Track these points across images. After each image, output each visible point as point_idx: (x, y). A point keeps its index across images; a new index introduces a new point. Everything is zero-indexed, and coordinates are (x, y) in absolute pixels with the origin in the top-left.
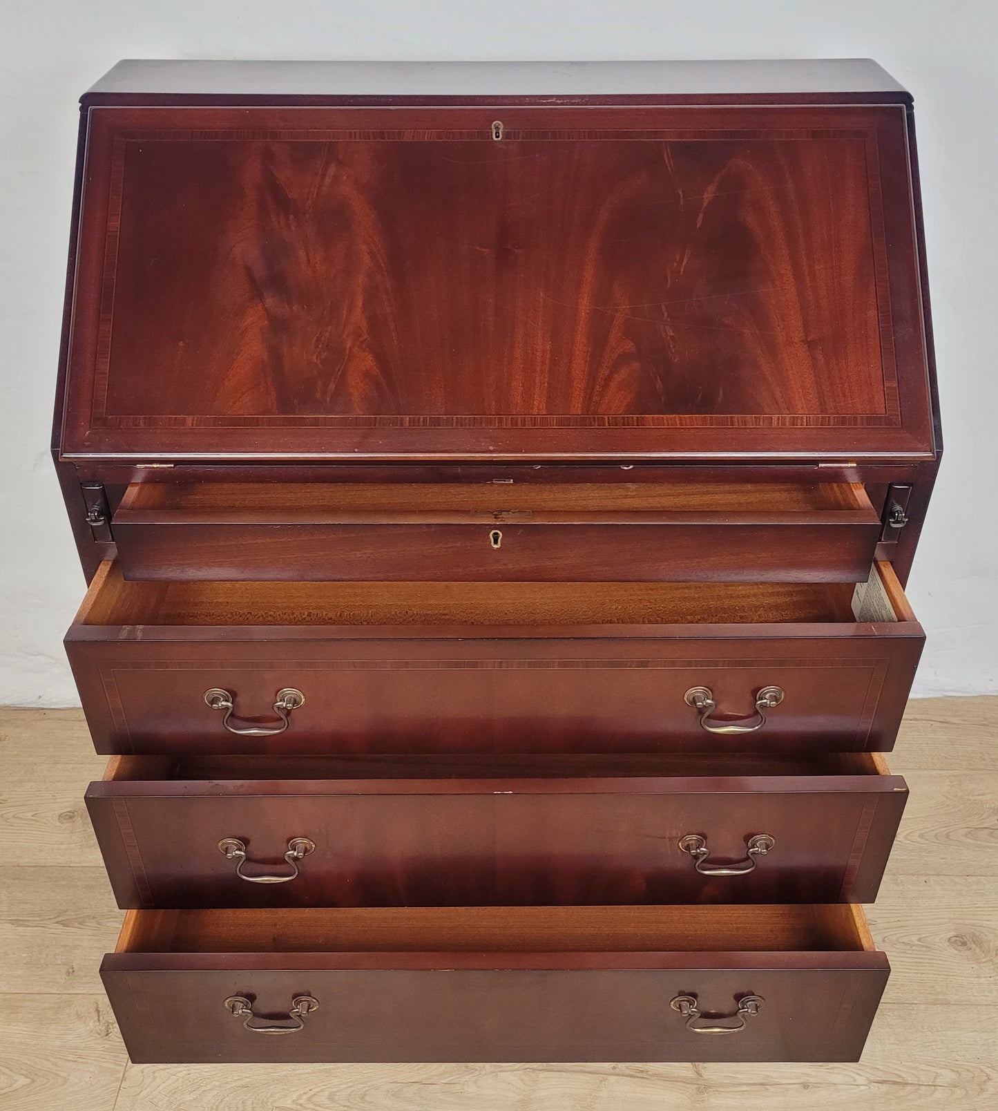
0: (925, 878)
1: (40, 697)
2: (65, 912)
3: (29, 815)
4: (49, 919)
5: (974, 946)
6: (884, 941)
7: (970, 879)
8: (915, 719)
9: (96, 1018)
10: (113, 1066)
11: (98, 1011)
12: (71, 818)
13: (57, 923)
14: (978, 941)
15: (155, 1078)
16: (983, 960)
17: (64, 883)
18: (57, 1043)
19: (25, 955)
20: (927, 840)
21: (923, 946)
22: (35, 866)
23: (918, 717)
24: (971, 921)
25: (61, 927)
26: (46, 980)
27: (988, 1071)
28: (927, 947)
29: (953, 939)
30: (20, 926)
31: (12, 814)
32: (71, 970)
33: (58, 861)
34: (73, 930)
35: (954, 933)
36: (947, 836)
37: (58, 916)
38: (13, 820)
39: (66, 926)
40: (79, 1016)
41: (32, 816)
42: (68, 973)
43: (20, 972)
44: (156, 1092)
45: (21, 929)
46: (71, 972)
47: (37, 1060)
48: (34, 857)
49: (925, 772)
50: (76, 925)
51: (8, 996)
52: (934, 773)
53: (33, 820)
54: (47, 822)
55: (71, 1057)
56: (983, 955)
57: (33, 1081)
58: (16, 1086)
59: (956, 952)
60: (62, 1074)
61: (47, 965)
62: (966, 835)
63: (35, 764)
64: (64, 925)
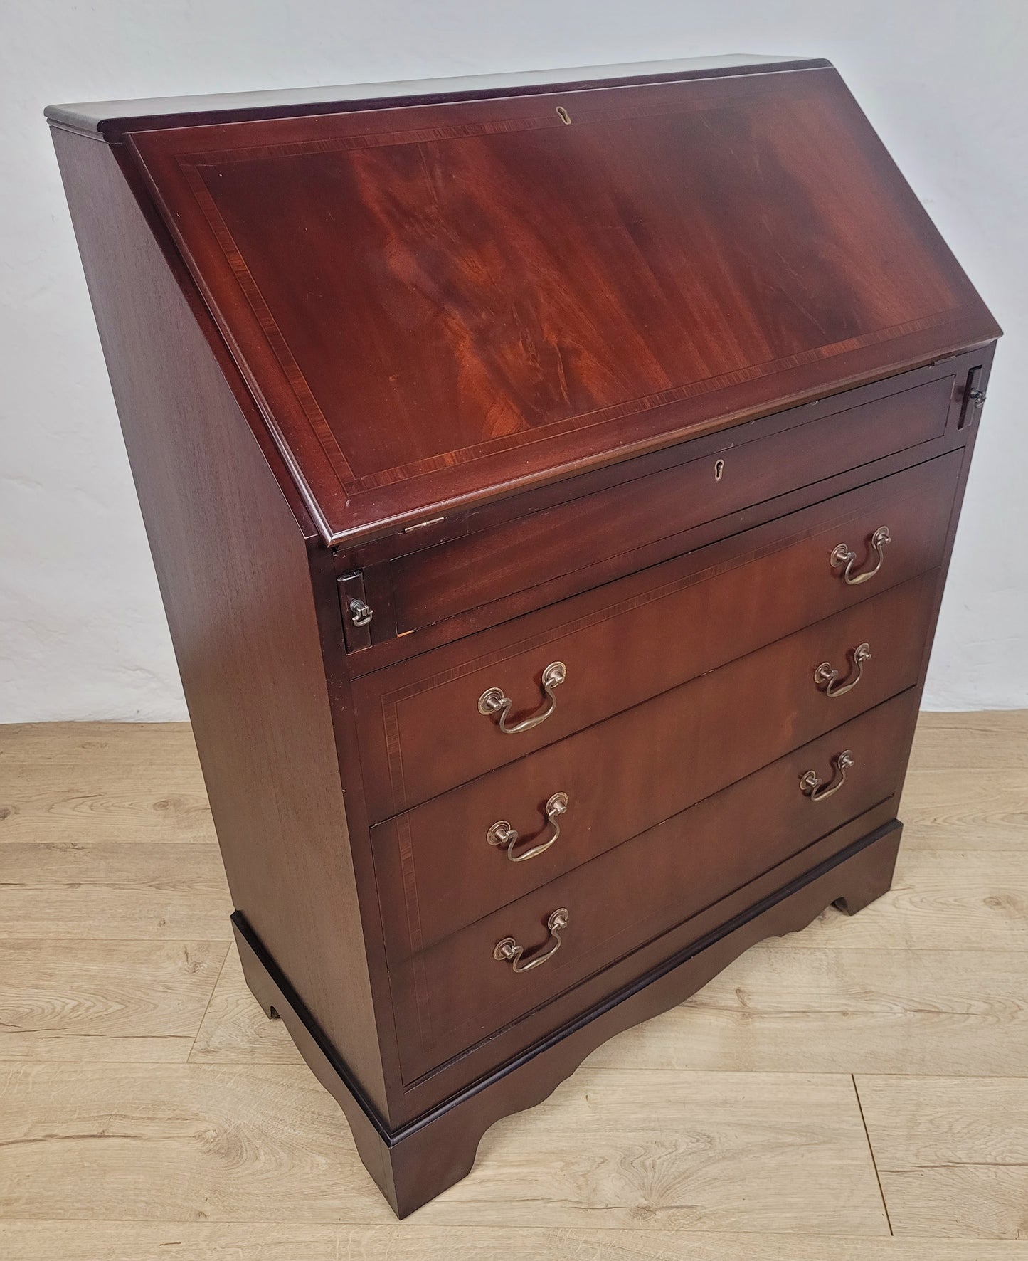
0: (962, 853)
1: (138, 712)
2: (157, 878)
3: (127, 804)
4: (144, 883)
5: (1008, 905)
6: (922, 901)
7: (1004, 853)
8: (956, 728)
9: (185, 959)
10: (200, 996)
11: (186, 953)
12: (164, 806)
13: (150, 886)
14: (1011, 901)
15: (237, 1005)
16: (1017, 916)
17: (157, 856)
18: (149, 978)
20: (965, 822)
21: (959, 906)
22: (130, 843)
23: (958, 726)
24: (1005, 886)
25: (154, 889)
26: (140, 929)
27: (1019, 1003)
28: (962, 906)
29: (989, 900)
30: (116, 888)
31: (110, 804)
32: (162, 922)
33: (152, 839)
34: (165, 891)
35: (989, 896)
36: (985, 819)
37: (152, 881)
38: (112, 808)
39: (159, 889)
40: (169, 957)
41: (129, 805)
42: (160, 925)
43: (116, 924)
44: (239, 1016)
45: (118, 891)
46: (162, 924)
47: (130, 991)
48: (130, 836)
49: (964, 770)
50: (168, 887)
51: (105, 942)
52: (972, 770)
53: (129, 808)
54: (142, 809)
55: (161, 989)
56: (1017, 913)
57: (127, 1007)
58: (111, 1010)
59: (990, 910)
60: (153, 1001)
61: (140, 918)
62: (1002, 819)
63: (133, 765)
64: (157, 888)
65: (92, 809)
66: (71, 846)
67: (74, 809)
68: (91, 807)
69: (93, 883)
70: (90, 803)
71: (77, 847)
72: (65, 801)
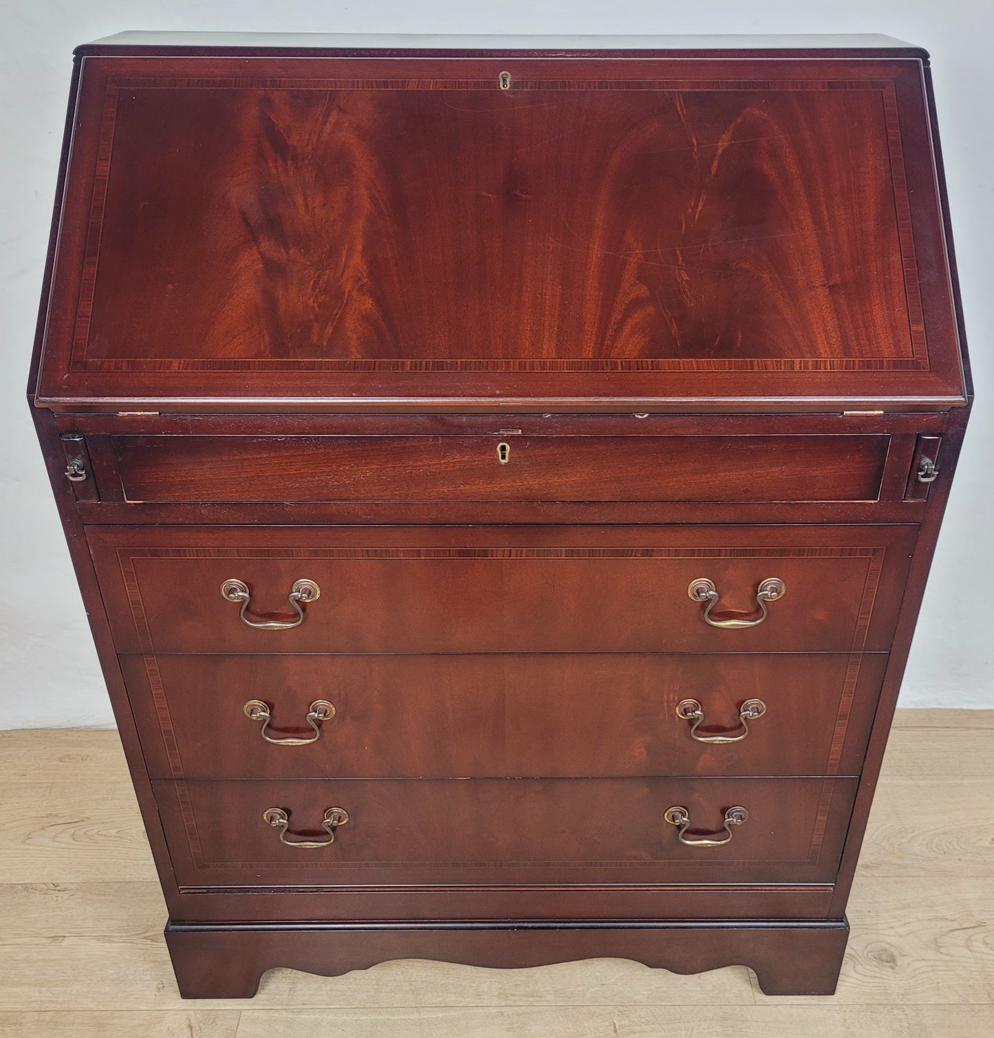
2: (153, 927)
3: (113, 832)
4: (137, 934)
11: (190, 1026)
13: (145, 938)
19: (112, 971)
25: (149, 942)
26: (135, 996)
30: (107, 942)
32: (160, 986)
33: (144, 876)
34: (162, 945)
37: (147, 932)
39: (154, 941)
40: (170, 1033)
41: (117, 833)
42: (158, 989)
45: (107, 945)
46: (161, 988)
48: (119, 873)
53: (116, 837)
54: (132, 839)
61: (135, 981)
63: (118, 782)
64: (153, 940)
65: (74, 839)
66: (52, 887)
67: (54, 839)
68: (73, 836)
69: (80, 935)
70: (72, 831)
71: (58, 888)
72: (43, 829)
